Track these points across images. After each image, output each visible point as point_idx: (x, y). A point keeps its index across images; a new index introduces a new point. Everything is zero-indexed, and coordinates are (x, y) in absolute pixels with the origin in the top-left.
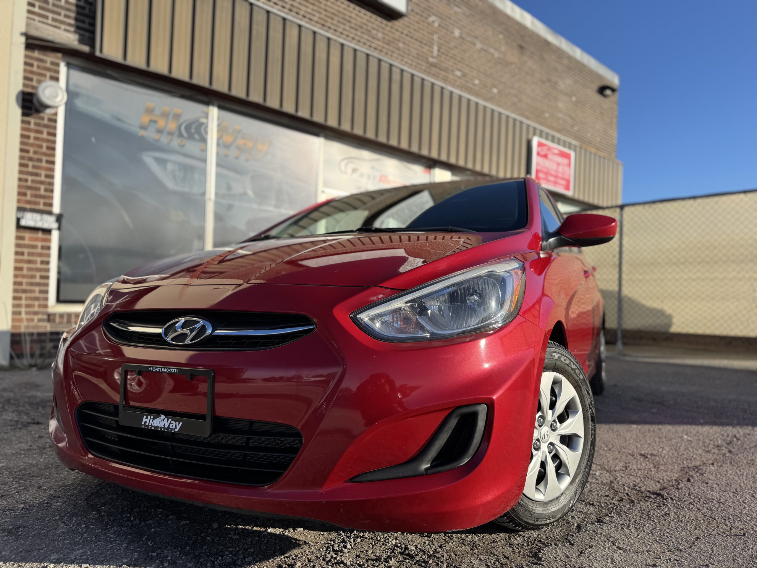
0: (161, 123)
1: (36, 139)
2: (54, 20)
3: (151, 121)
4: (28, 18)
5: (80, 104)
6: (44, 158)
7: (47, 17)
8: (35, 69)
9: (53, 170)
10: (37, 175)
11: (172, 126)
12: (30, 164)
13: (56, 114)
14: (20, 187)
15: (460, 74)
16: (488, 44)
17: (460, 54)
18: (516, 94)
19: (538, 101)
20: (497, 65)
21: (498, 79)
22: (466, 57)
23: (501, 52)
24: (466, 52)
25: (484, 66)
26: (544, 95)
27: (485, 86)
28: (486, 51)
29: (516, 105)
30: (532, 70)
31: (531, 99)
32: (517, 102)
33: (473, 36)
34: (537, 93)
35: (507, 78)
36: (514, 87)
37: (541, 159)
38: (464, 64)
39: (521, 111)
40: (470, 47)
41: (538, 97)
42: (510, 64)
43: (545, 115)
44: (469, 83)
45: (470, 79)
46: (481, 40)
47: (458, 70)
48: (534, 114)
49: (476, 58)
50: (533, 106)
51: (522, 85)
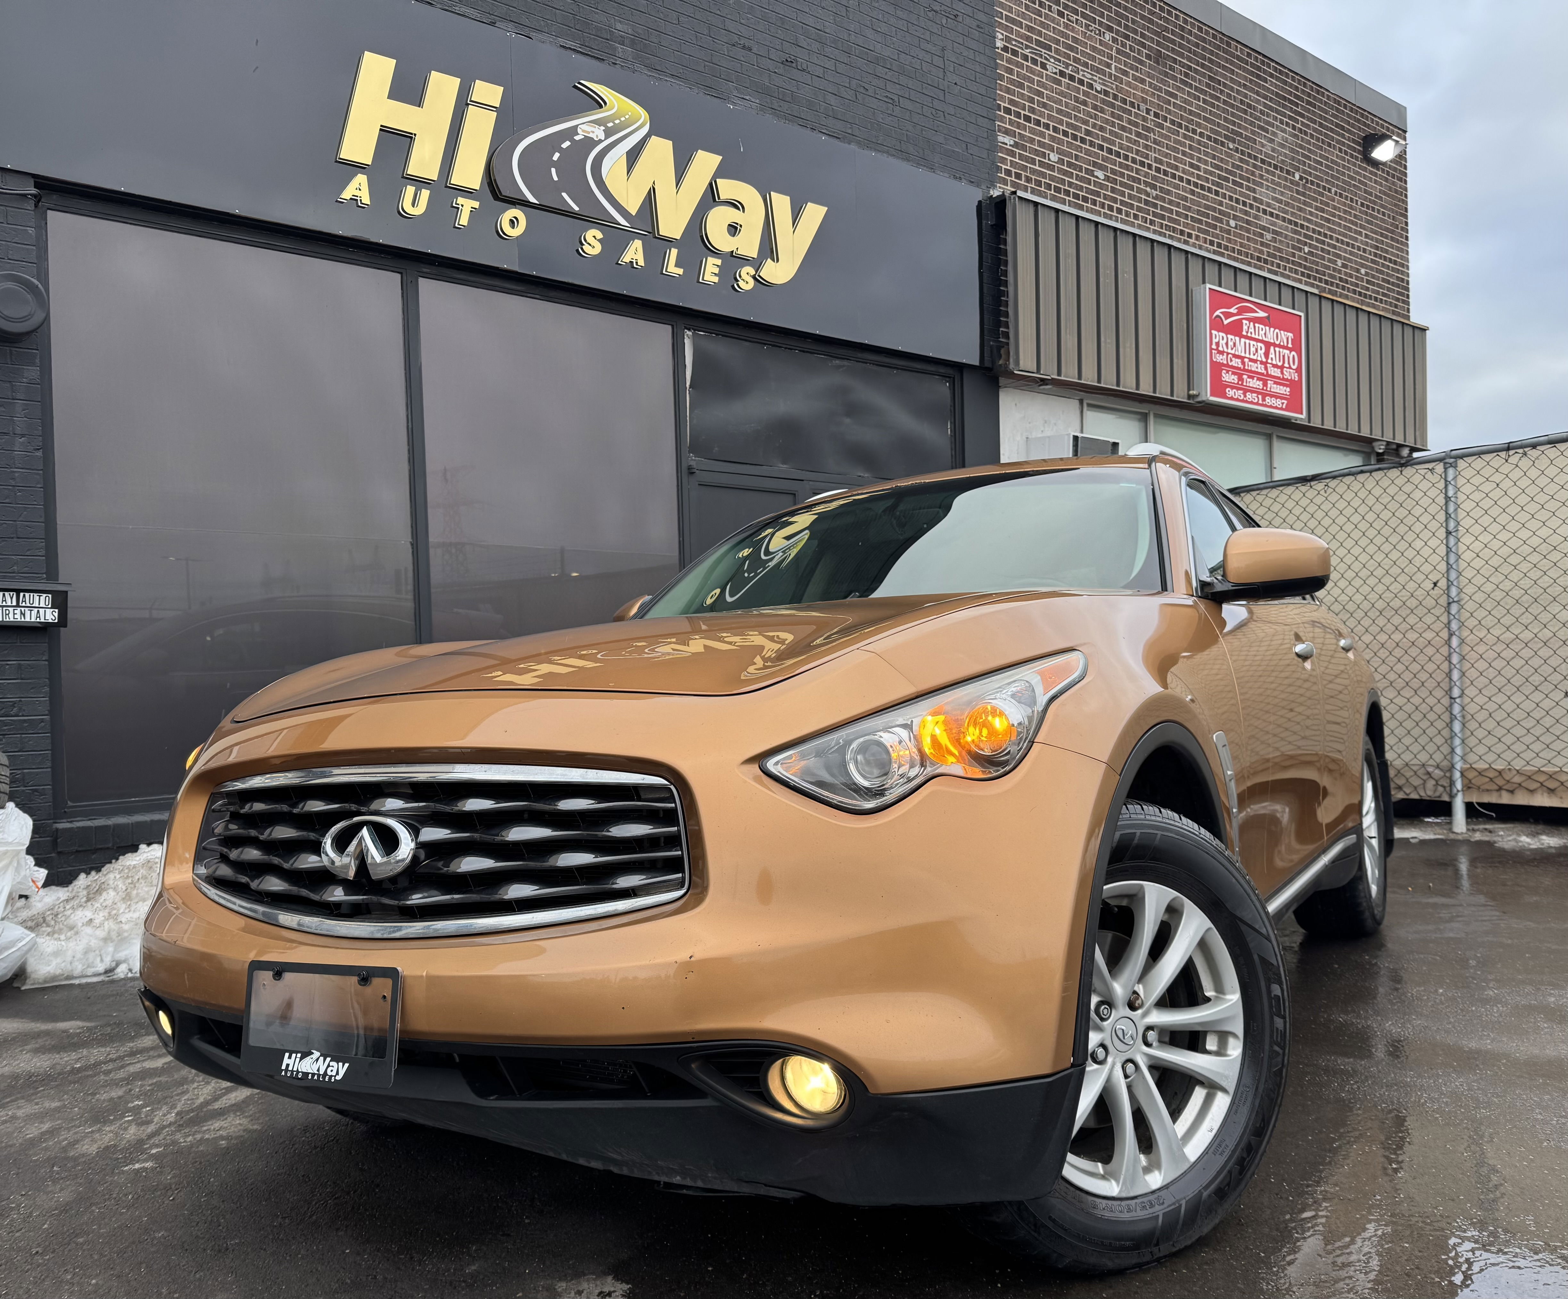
15: (1012, 143)
16: (1076, 60)
17: (1008, 91)
18: (1154, 178)
19: (1210, 190)
20: (1102, 111)
21: (1105, 145)
22: (1022, 96)
23: (1110, 75)
24: (1021, 86)
25: (1068, 115)
26: (1224, 174)
27: (1075, 167)
28: (1072, 78)
29: (1155, 206)
30: (1191, 113)
31: (1192, 187)
32: (1157, 197)
33: (1039, 43)
34: (1206, 171)
35: (1129, 140)
36: (1146, 161)
37: (1224, 335)
38: (1018, 115)
39: (1171, 220)
40: (1032, 72)
41: (1207, 180)
42: (1132, 104)
43: (1228, 224)
44: (1033, 162)
45: (1036, 153)
46: (1057, 51)
47: (1007, 132)
48: (1200, 222)
49: (1049, 98)
50: (1199, 204)
51: (1167, 155)
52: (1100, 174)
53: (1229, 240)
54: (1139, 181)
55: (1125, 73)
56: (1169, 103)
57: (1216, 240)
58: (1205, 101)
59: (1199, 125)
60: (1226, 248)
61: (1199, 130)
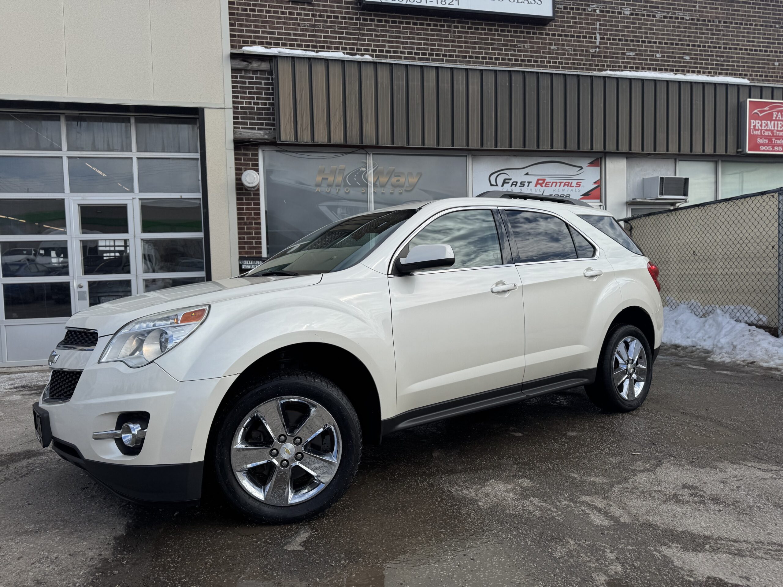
0: (331, 179)
1: (247, 209)
2: (251, 124)
3: (323, 179)
4: (235, 128)
5: (273, 177)
6: (253, 221)
7: (246, 124)
8: (242, 162)
9: (260, 228)
10: (250, 233)
11: (339, 179)
12: (245, 226)
13: (258, 190)
14: (239, 243)
15: (634, 54)
16: (673, 9)
17: (633, 32)
18: (722, 52)
19: (761, 51)
20: (690, 28)
21: (691, 43)
22: (641, 33)
23: (695, 11)
24: (641, 28)
25: (669, 35)
26: (772, 41)
27: (671, 57)
28: (671, 18)
29: (723, 65)
30: (749, 16)
31: (748, 52)
32: (724, 61)
33: (651, 7)
34: (758, 42)
35: (706, 38)
36: (717, 45)
37: (760, 122)
38: (638, 41)
39: (732, 70)
40: (647, 20)
41: (759, 46)
42: (709, 21)
43: (773, 64)
44: (647, 60)
45: (648, 56)
46: (662, 8)
47: (631, 50)
48: (754, 67)
49: (656, 30)
50: (753, 59)
51: (731, 40)
52: (687, 58)
53: (774, 73)
54: (712, 56)
55: (706, 8)
56: (734, 15)
57: (764, 74)
58: (759, 9)
59: (755, 21)
60: (772, 77)
61: (754, 23)
